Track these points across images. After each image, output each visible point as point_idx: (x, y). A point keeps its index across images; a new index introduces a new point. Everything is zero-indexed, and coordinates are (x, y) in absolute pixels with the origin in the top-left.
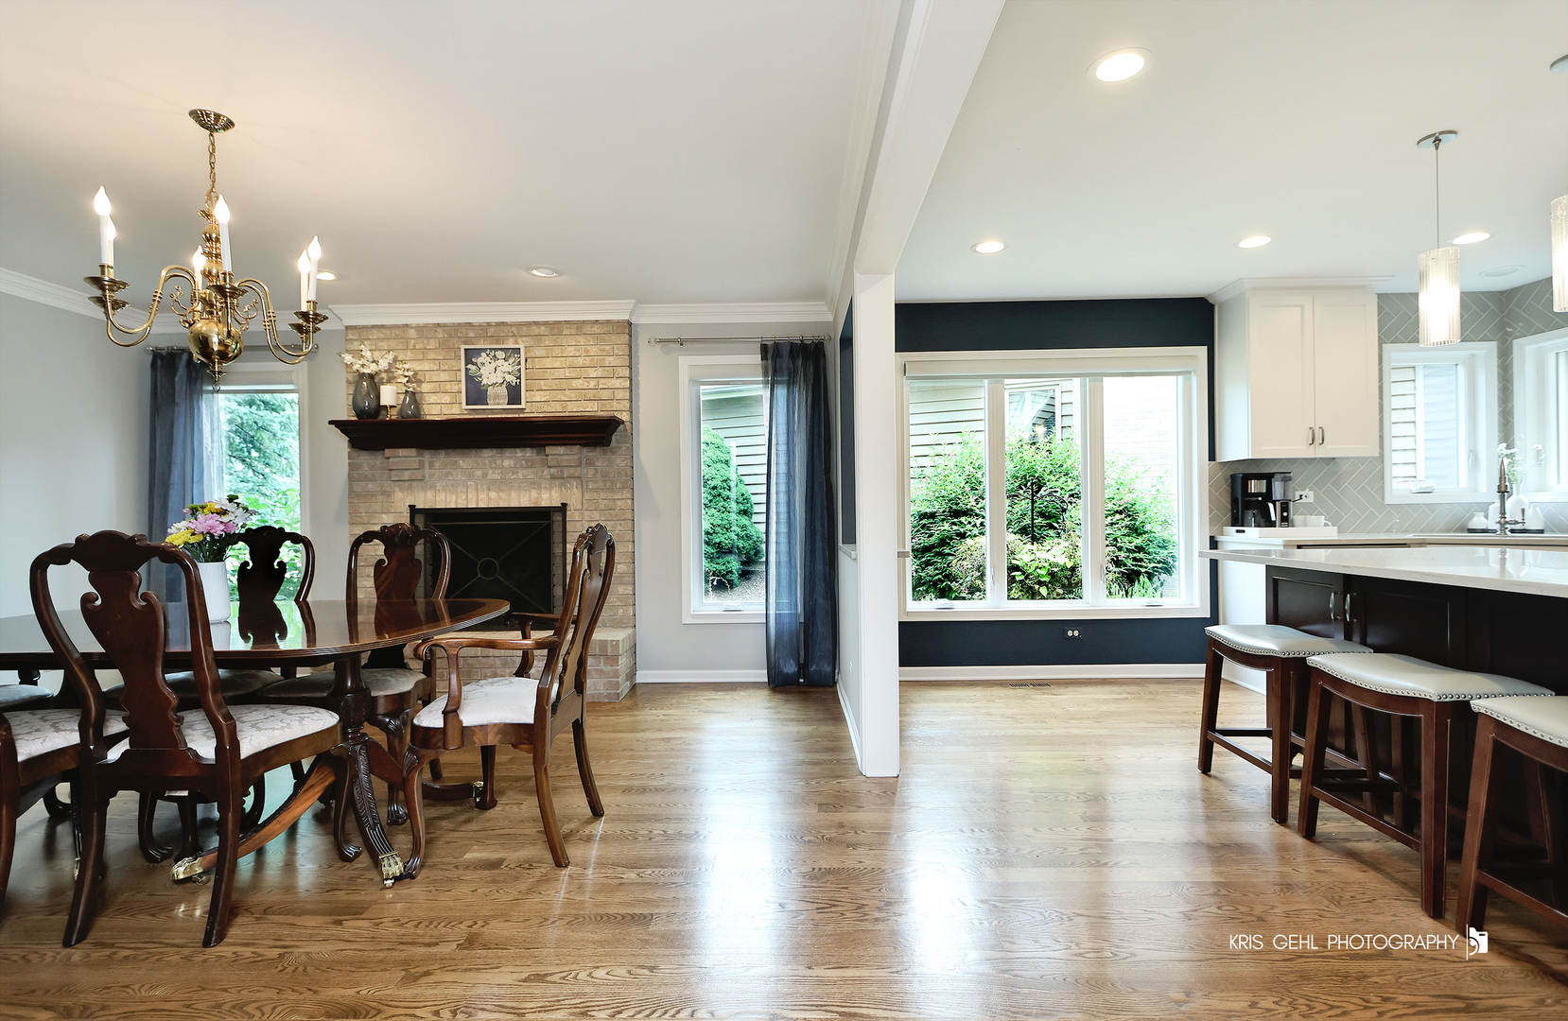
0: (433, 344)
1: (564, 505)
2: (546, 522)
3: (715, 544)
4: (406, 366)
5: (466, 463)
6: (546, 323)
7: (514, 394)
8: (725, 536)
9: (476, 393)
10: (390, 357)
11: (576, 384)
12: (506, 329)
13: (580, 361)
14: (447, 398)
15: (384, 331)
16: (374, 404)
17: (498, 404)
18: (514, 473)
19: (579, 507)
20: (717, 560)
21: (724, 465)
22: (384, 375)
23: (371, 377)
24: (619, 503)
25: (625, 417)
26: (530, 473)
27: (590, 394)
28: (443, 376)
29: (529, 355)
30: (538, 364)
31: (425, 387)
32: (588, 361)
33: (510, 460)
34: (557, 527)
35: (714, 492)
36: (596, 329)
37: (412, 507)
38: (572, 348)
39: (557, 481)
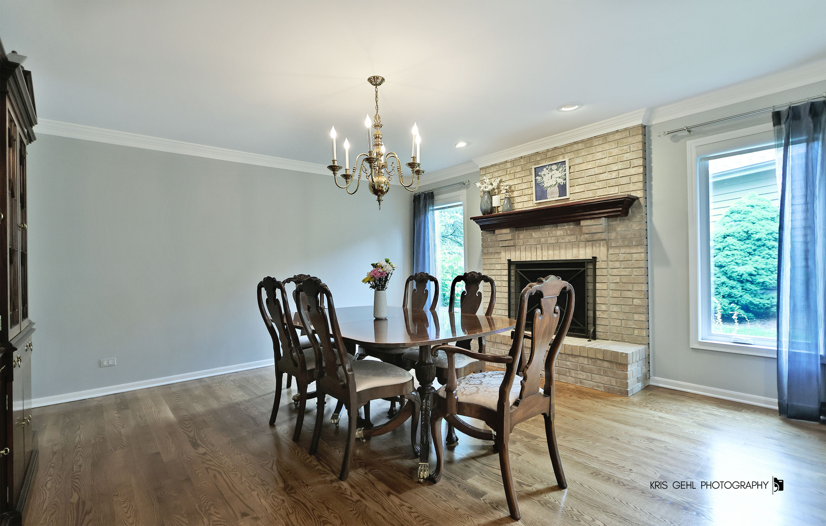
0: (519, 169)
1: (595, 258)
2: (583, 269)
3: (759, 283)
4: (505, 184)
5: (536, 234)
6: (582, 141)
7: (562, 189)
8: (769, 277)
9: (541, 192)
10: (498, 180)
11: (602, 177)
12: (557, 151)
13: (605, 161)
14: (526, 198)
15: (496, 167)
16: (489, 207)
17: (553, 198)
18: (563, 239)
19: (605, 259)
20: (761, 296)
21: (770, 222)
22: (496, 191)
23: (489, 192)
24: (635, 256)
25: (639, 194)
26: (573, 238)
27: (613, 182)
28: (524, 186)
29: (571, 164)
30: (577, 168)
31: (515, 194)
32: (611, 160)
33: (560, 232)
34: (590, 272)
35: (759, 243)
36: (617, 136)
37: (509, 261)
38: (600, 153)
39: (590, 242)
